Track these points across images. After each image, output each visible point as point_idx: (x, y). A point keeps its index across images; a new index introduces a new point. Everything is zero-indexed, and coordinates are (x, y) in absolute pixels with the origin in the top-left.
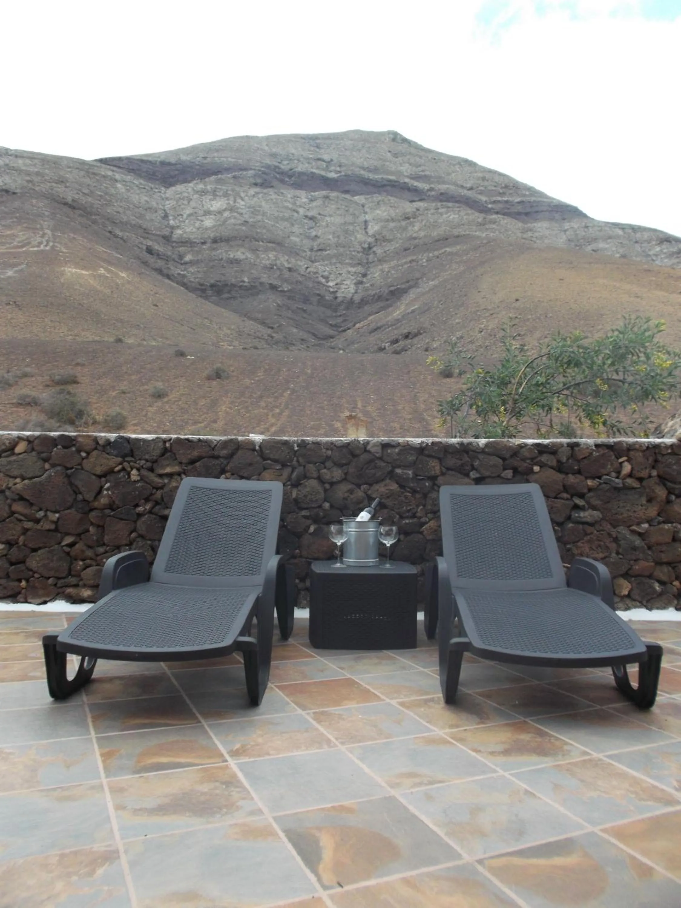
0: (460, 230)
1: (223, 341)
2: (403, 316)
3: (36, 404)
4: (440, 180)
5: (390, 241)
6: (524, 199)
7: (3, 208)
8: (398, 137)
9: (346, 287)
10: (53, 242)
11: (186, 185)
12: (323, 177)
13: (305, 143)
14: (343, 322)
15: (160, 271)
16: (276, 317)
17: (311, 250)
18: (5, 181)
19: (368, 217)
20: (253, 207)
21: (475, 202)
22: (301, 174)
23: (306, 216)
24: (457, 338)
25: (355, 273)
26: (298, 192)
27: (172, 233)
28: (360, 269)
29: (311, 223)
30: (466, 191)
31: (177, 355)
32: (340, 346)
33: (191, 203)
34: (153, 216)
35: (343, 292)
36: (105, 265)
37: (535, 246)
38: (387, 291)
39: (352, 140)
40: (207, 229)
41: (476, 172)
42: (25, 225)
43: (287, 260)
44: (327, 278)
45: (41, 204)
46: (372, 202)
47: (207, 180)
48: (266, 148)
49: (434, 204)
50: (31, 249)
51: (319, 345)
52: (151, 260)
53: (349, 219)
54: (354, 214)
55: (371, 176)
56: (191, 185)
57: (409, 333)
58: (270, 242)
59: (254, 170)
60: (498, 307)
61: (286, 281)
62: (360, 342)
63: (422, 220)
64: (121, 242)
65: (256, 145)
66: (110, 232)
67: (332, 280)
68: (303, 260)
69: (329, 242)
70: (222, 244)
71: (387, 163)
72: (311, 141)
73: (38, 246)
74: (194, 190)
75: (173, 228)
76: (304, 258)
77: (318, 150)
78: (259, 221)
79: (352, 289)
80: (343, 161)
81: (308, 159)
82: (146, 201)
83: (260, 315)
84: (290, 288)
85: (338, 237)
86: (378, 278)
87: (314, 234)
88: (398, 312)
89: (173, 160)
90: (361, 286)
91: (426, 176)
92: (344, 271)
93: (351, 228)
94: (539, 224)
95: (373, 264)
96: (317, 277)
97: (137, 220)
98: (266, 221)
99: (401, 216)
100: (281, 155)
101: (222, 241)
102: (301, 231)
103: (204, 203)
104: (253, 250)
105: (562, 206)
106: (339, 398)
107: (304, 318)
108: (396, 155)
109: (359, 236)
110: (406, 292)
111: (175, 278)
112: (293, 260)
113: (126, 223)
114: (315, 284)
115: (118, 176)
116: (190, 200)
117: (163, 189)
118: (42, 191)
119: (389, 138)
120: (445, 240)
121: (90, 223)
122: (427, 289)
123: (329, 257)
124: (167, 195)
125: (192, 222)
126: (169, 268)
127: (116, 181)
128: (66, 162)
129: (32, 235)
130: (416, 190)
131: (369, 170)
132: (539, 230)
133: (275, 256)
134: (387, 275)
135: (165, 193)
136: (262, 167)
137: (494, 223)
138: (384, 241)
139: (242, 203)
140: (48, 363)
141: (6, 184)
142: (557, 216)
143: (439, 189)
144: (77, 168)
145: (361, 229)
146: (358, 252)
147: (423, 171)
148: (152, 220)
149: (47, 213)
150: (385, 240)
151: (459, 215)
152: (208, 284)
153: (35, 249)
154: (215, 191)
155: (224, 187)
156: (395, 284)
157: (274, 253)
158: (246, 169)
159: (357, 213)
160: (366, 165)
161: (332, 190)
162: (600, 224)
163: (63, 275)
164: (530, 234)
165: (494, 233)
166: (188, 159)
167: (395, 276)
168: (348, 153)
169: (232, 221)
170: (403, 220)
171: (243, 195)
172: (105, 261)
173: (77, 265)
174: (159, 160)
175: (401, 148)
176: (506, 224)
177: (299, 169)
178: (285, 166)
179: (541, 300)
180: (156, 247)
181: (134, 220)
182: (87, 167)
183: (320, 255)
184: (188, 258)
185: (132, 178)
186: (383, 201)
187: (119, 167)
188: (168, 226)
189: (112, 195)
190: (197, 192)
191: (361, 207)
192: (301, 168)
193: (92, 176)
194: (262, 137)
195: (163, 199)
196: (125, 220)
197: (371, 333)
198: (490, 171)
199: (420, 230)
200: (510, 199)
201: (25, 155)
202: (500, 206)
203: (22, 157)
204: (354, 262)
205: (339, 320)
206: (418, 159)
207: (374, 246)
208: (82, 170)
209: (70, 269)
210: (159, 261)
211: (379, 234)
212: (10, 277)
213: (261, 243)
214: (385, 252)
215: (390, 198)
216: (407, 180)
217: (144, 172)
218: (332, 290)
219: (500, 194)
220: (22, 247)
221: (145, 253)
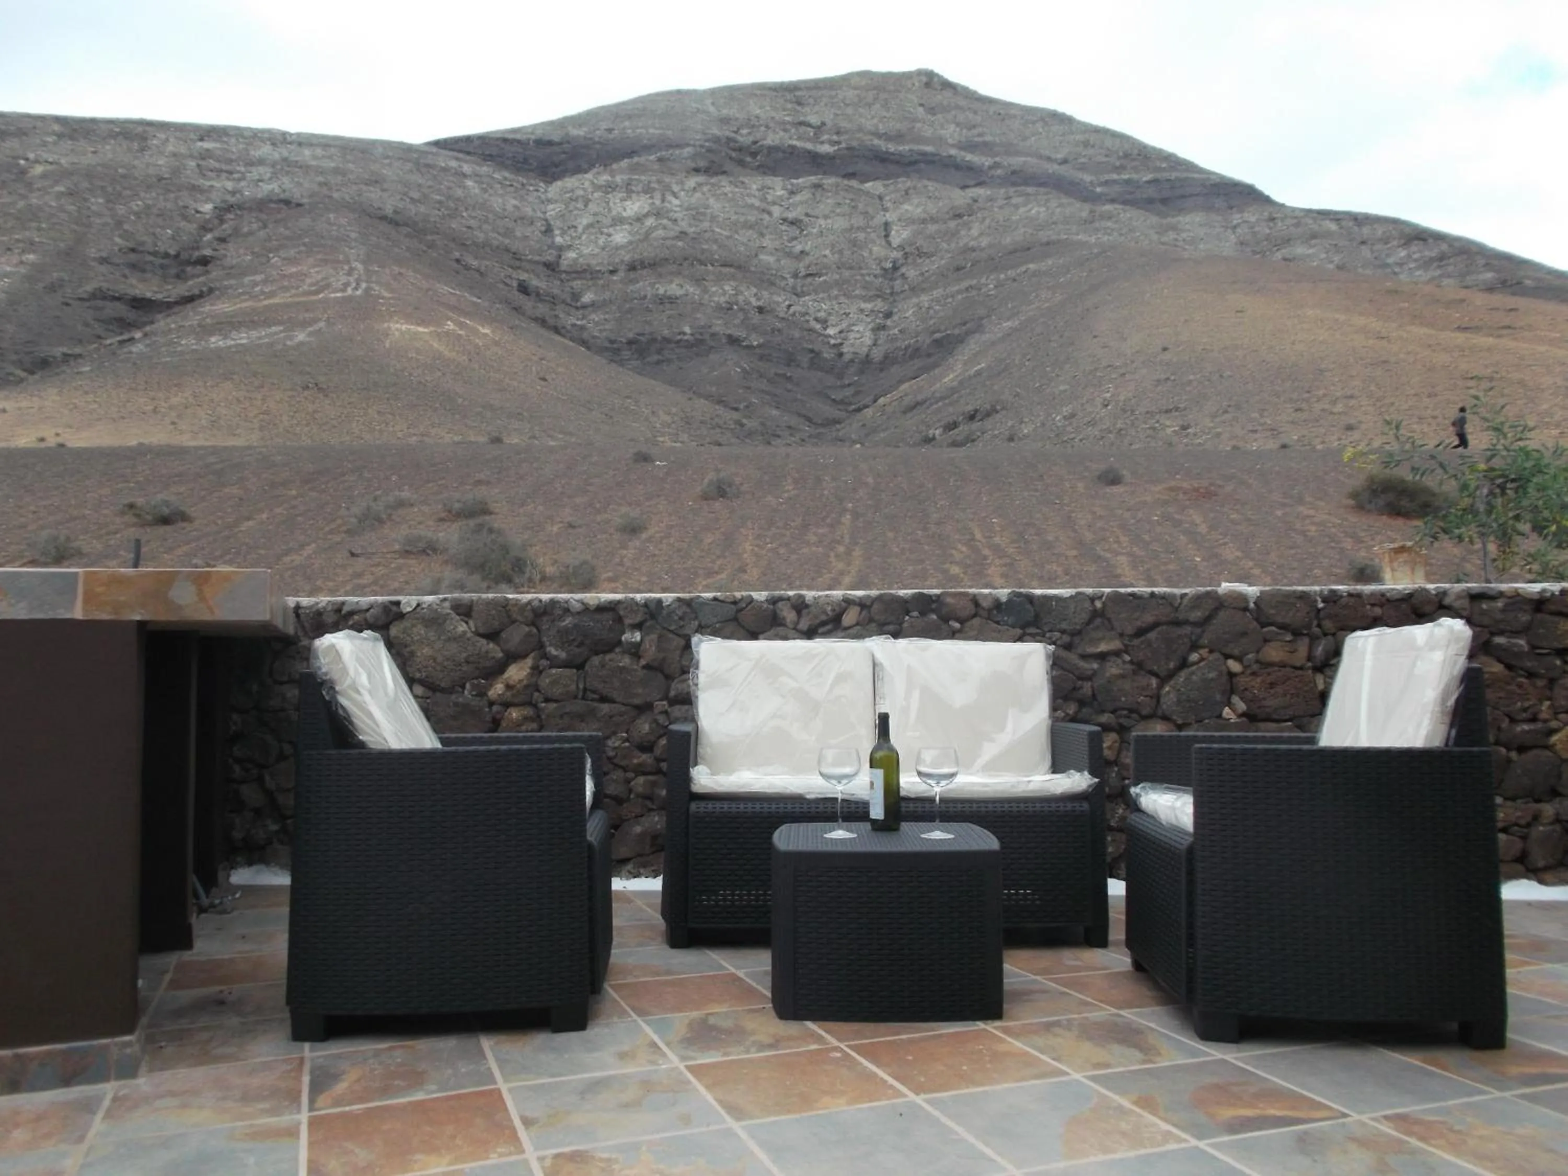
0: (1051, 232)
1: (663, 435)
2: (961, 383)
3: (435, 550)
4: (1010, 149)
5: (929, 255)
6: (1158, 175)
7: (282, 230)
8: (936, 79)
9: (858, 336)
10: (367, 282)
11: (580, 176)
12: (809, 152)
13: (776, 96)
14: (853, 395)
15: (542, 322)
16: (741, 391)
17: (795, 276)
18: (283, 186)
19: (890, 217)
20: (696, 208)
21: (1072, 183)
22: (772, 149)
23: (785, 220)
24: (1065, 417)
25: (872, 311)
26: (769, 180)
27: (560, 257)
28: (880, 305)
29: (795, 231)
30: (1056, 167)
31: (636, 461)
32: (853, 436)
33: (591, 206)
34: (528, 231)
35: (852, 345)
36: (455, 316)
37: (1186, 255)
38: (928, 341)
39: (855, 88)
40: (617, 248)
41: (1072, 133)
42: (320, 256)
43: (755, 295)
44: (824, 322)
45: (343, 221)
46: (897, 191)
47: (615, 166)
48: (712, 109)
49: (1002, 191)
50: (333, 295)
51: (818, 436)
52: (528, 304)
53: (858, 221)
54: (867, 213)
55: (892, 147)
56: (589, 176)
57: (976, 411)
58: (724, 265)
59: (694, 146)
60: (1133, 362)
61: (755, 329)
62: (887, 429)
63: (984, 219)
64: (477, 276)
65: (694, 105)
66: (458, 261)
67: (833, 326)
68: (782, 293)
69: (825, 260)
70: (645, 272)
71: (918, 125)
72: (787, 94)
73: (344, 290)
74: (593, 183)
75: (560, 249)
76: (784, 290)
77: (799, 108)
78: (705, 231)
79: (868, 339)
80: (844, 124)
81: (784, 123)
82: (515, 207)
83: (714, 389)
84: (761, 341)
85: (841, 252)
86: (912, 318)
87: (799, 248)
88: (951, 376)
89: (556, 138)
90: (883, 335)
91: (985, 144)
92: (853, 309)
93: (861, 236)
94: (1188, 218)
95: (902, 296)
96: (808, 321)
97: (500, 238)
98: (718, 230)
99: (948, 213)
100: (737, 119)
101: (643, 267)
102: (777, 244)
103: (611, 204)
104: (697, 280)
105: (1226, 184)
106: (938, 524)
107: (789, 391)
108: (932, 111)
109: (875, 249)
110: (962, 342)
111: (568, 331)
112: (765, 294)
113: (485, 244)
114: (805, 333)
115: (466, 168)
116: (587, 202)
117: (542, 184)
118: (343, 199)
119: (920, 81)
120: (1024, 251)
121: (425, 248)
122: (1000, 335)
123: (826, 287)
124: (550, 195)
125: (593, 237)
126: (556, 316)
127: (465, 176)
128: (380, 150)
129: (331, 271)
130: (970, 168)
131: (888, 137)
132: (1187, 227)
133: (735, 289)
134: (928, 313)
135: (546, 191)
136: (707, 141)
137: (1110, 218)
138: (920, 256)
139: (676, 202)
140: (428, 482)
141: (284, 191)
142: (1219, 203)
143: (1010, 165)
144: (400, 159)
145: (879, 237)
146: (875, 276)
147: (980, 135)
148: (526, 238)
149: (353, 235)
150: (921, 254)
151: (1048, 209)
152: (624, 340)
153: (339, 295)
154: (629, 184)
155: (643, 178)
156: (943, 328)
157: (732, 283)
158: (678, 146)
159: (870, 210)
160: (881, 128)
161: (825, 173)
162: (1297, 214)
163: (388, 335)
164: (1172, 235)
165: (1109, 234)
166: (581, 133)
167: (942, 314)
168: (849, 111)
169: (661, 233)
170: (950, 219)
171: (676, 188)
172: (454, 308)
173: (408, 318)
174: (533, 137)
175: (940, 98)
176: (1131, 219)
177: (769, 142)
178: (744, 137)
179: (1208, 347)
180: (535, 282)
181: (497, 240)
182: (415, 156)
183: (811, 284)
184: (587, 298)
185: (491, 170)
186: (915, 188)
187: (468, 153)
188: (552, 246)
189: (458, 199)
190: (597, 188)
191: (878, 201)
192: (772, 139)
193: (424, 170)
194: (705, 92)
195: (543, 202)
196: (481, 240)
197: (904, 412)
198: (1097, 130)
199: (981, 234)
200: (1135, 176)
201: (315, 141)
202: (1117, 188)
203: (311, 145)
204: (871, 293)
205: (848, 392)
206: (971, 116)
207: (902, 265)
208: (409, 161)
209: (398, 326)
210: (540, 305)
211: (911, 245)
212: (301, 344)
213: (710, 267)
214: (922, 274)
215: (926, 182)
216: (953, 152)
217: (508, 158)
218: (832, 342)
219: (1117, 168)
220: (317, 292)
221: (516, 293)
